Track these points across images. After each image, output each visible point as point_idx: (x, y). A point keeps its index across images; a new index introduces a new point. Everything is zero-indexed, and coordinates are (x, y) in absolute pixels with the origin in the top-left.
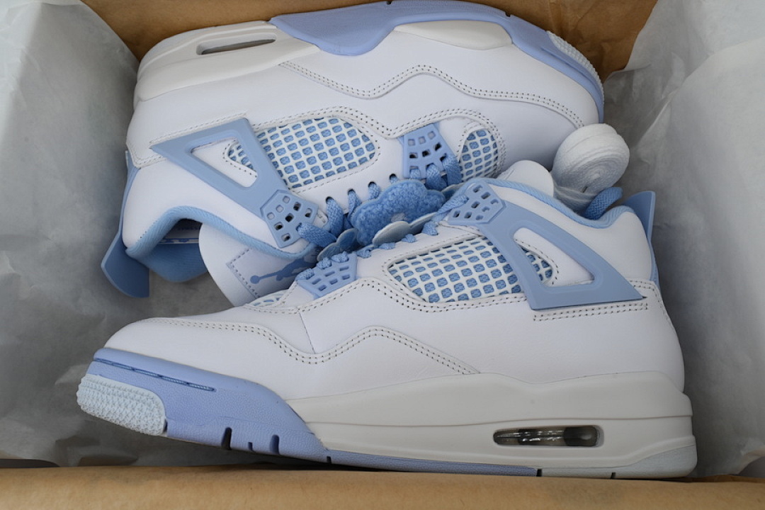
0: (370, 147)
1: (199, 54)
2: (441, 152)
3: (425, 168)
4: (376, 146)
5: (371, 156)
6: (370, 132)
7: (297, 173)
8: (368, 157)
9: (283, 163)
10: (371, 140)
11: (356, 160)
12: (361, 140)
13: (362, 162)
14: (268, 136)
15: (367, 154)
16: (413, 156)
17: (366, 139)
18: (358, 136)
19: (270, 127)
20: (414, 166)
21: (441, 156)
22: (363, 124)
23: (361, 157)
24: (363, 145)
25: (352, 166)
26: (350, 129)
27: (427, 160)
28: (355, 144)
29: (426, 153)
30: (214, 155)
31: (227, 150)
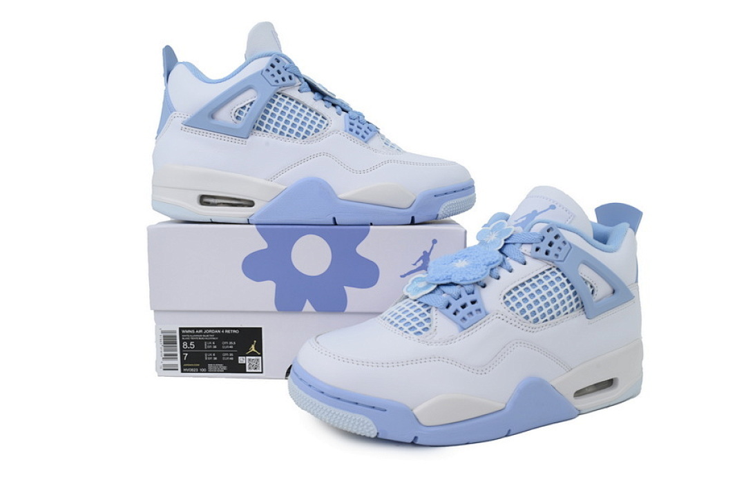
0: (507, 303)
1: (616, 378)
2: (452, 309)
3: (462, 295)
4: (504, 305)
5: (505, 298)
6: (511, 314)
7: (553, 278)
8: (507, 296)
9: (563, 283)
10: (508, 308)
11: (515, 293)
12: (515, 307)
13: (510, 293)
14: (574, 305)
15: (508, 298)
16: (473, 302)
17: (512, 309)
18: (518, 310)
19: (573, 313)
20: (472, 295)
21: (451, 307)
22: (517, 320)
23: (512, 295)
24: (513, 304)
25: (516, 288)
26: (525, 315)
27: (461, 302)
28: (519, 304)
29: (464, 306)
30: (603, 289)
31: (595, 293)
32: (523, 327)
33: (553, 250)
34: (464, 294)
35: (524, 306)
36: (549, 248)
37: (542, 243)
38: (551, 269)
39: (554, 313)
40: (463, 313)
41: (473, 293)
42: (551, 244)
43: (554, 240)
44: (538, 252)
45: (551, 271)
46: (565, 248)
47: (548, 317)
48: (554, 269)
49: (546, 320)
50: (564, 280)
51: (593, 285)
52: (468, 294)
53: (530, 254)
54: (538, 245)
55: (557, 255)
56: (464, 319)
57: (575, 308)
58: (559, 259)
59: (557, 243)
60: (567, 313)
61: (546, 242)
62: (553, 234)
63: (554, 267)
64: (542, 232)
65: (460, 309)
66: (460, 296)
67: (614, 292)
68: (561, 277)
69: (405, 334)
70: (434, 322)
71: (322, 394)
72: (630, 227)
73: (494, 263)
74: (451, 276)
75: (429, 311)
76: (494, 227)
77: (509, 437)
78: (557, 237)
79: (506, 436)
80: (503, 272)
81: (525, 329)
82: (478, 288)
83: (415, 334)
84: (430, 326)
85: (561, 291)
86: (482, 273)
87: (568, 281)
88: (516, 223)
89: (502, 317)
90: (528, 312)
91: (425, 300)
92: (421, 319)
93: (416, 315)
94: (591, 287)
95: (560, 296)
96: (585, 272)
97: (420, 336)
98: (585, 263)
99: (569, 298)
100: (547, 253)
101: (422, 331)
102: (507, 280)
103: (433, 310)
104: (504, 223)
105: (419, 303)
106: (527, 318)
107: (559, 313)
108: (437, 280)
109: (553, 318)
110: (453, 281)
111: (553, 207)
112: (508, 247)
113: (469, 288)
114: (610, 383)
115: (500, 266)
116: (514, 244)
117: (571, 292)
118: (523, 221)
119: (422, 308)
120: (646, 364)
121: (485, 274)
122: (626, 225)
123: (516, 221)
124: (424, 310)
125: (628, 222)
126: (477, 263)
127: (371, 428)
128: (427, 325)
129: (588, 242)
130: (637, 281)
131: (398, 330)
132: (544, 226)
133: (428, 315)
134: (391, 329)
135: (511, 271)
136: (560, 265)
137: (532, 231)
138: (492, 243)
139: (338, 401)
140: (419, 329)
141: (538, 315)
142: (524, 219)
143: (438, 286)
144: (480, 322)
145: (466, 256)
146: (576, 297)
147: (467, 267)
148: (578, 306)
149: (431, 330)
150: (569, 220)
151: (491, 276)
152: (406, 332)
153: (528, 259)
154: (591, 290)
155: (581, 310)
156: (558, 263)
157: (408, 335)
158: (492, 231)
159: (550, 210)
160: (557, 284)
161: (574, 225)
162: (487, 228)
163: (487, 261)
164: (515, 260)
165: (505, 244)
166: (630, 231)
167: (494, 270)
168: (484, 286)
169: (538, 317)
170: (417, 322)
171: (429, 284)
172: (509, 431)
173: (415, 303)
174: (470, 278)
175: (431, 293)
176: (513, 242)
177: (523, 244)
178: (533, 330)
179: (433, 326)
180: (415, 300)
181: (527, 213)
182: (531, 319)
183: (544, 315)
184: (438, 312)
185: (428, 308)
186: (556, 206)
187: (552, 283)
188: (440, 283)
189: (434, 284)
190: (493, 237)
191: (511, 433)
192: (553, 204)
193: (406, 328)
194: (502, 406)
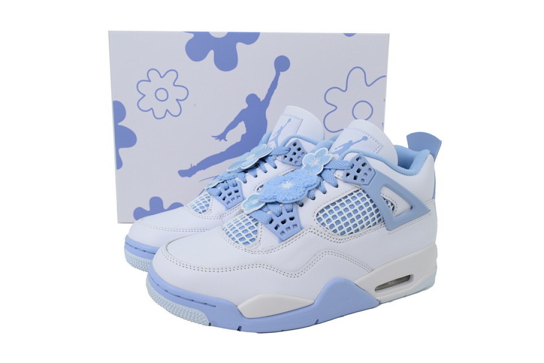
0: (319, 219)
1: (412, 275)
2: (274, 224)
3: (283, 212)
4: (316, 221)
5: (318, 215)
6: (321, 229)
7: (359, 199)
8: (319, 214)
9: (367, 203)
10: (319, 224)
11: (326, 211)
12: (326, 223)
13: (322, 211)
14: (376, 220)
15: (321, 215)
16: (292, 219)
17: (323, 224)
18: (328, 225)
19: (375, 227)
20: (290, 213)
21: (273, 222)
22: (327, 233)
23: (324, 213)
24: (324, 220)
25: (328, 207)
26: (333, 229)
27: (282, 218)
28: (329, 220)
29: (283, 222)
30: (402, 206)
31: (395, 209)
32: (331, 239)
33: (360, 176)
34: (284, 212)
35: (333, 222)
36: (357, 174)
37: (351, 170)
38: (358, 191)
39: (359, 227)
40: (282, 227)
41: (292, 211)
42: (358, 171)
43: (361, 167)
44: (348, 177)
45: (358, 193)
46: (370, 174)
47: (353, 230)
48: (361, 191)
49: (352, 233)
50: (368, 200)
51: (394, 203)
52: (288, 212)
53: (341, 179)
54: (348, 172)
55: (363, 180)
56: (283, 232)
57: (377, 222)
58: (364, 183)
59: (364, 170)
60: (370, 226)
61: (355, 169)
62: (361, 162)
63: (361, 189)
64: (352, 160)
65: (280, 224)
66: (282, 213)
67: (412, 208)
68: (366, 197)
69: (236, 243)
70: (259, 233)
71: (166, 292)
72: (431, 154)
73: (312, 186)
74: (276, 196)
75: (256, 224)
76: (318, 153)
77: (318, 325)
78: (363, 165)
79: (316, 324)
80: (318, 194)
81: (333, 240)
82: (296, 207)
83: (243, 243)
84: (256, 237)
85: (365, 209)
86: (300, 194)
87: (371, 201)
88: (336, 150)
89: (314, 231)
90: (336, 227)
91: (255, 216)
92: (250, 231)
93: (247, 227)
94: (392, 204)
95: (364, 213)
96: (387, 193)
97: (248, 246)
98: (387, 186)
99: (372, 214)
100: (355, 178)
101: (250, 242)
102: (321, 199)
103: (260, 224)
104: (325, 151)
105: (251, 217)
106: (335, 231)
107: (363, 227)
108: (266, 199)
109: (358, 230)
110: (277, 200)
111: (365, 138)
112: (326, 172)
113: (289, 207)
114: (408, 278)
115: (317, 188)
116: (330, 169)
117: (373, 210)
118: (340, 150)
119: (252, 222)
120: (440, 261)
121: (303, 195)
122: (427, 151)
123: (336, 149)
124: (253, 224)
125: (430, 150)
126: (298, 186)
127: (204, 320)
128: (254, 236)
129: (391, 168)
130: (434, 197)
131: (231, 240)
132: (355, 155)
133: (256, 228)
134: (226, 239)
135: (325, 193)
136: (365, 187)
137: (344, 160)
138: (315, 167)
139: (178, 298)
140: (247, 239)
141: (345, 229)
142: (342, 147)
143: (266, 204)
144: (296, 235)
145: (292, 179)
146: (378, 213)
147: (290, 189)
148: (380, 220)
149: (256, 241)
150: (378, 149)
151: (308, 196)
152: (237, 242)
153: (340, 183)
154: (392, 207)
155: (383, 223)
156: (363, 186)
157: (238, 245)
158: (316, 157)
159: (363, 141)
160: (362, 204)
161: (380, 155)
162: (312, 154)
163: (306, 184)
164: (329, 183)
165: (324, 169)
166: (430, 156)
167: (311, 192)
168: (302, 205)
169: (344, 230)
170: (247, 234)
171: (260, 202)
172: (318, 320)
173: (247, 217)
174: (290, 198)
175: (260, 209)
176: (330, 168)
177: (337, 170)
178: (340, 241)
179: (259, 237)
180: (248, 215)
181: (344, 143)
182: (339, 232)
183: (349, 229)
184: (263, 226)
185: (256, 222)
186: (368, 137)
187: (358, 202)
188: (268, 201)
189: (263, 202)
190: (316, 162)
191: (319, 322)
192: (365, 135)
193: (237, 239)
194: (311, 302)
